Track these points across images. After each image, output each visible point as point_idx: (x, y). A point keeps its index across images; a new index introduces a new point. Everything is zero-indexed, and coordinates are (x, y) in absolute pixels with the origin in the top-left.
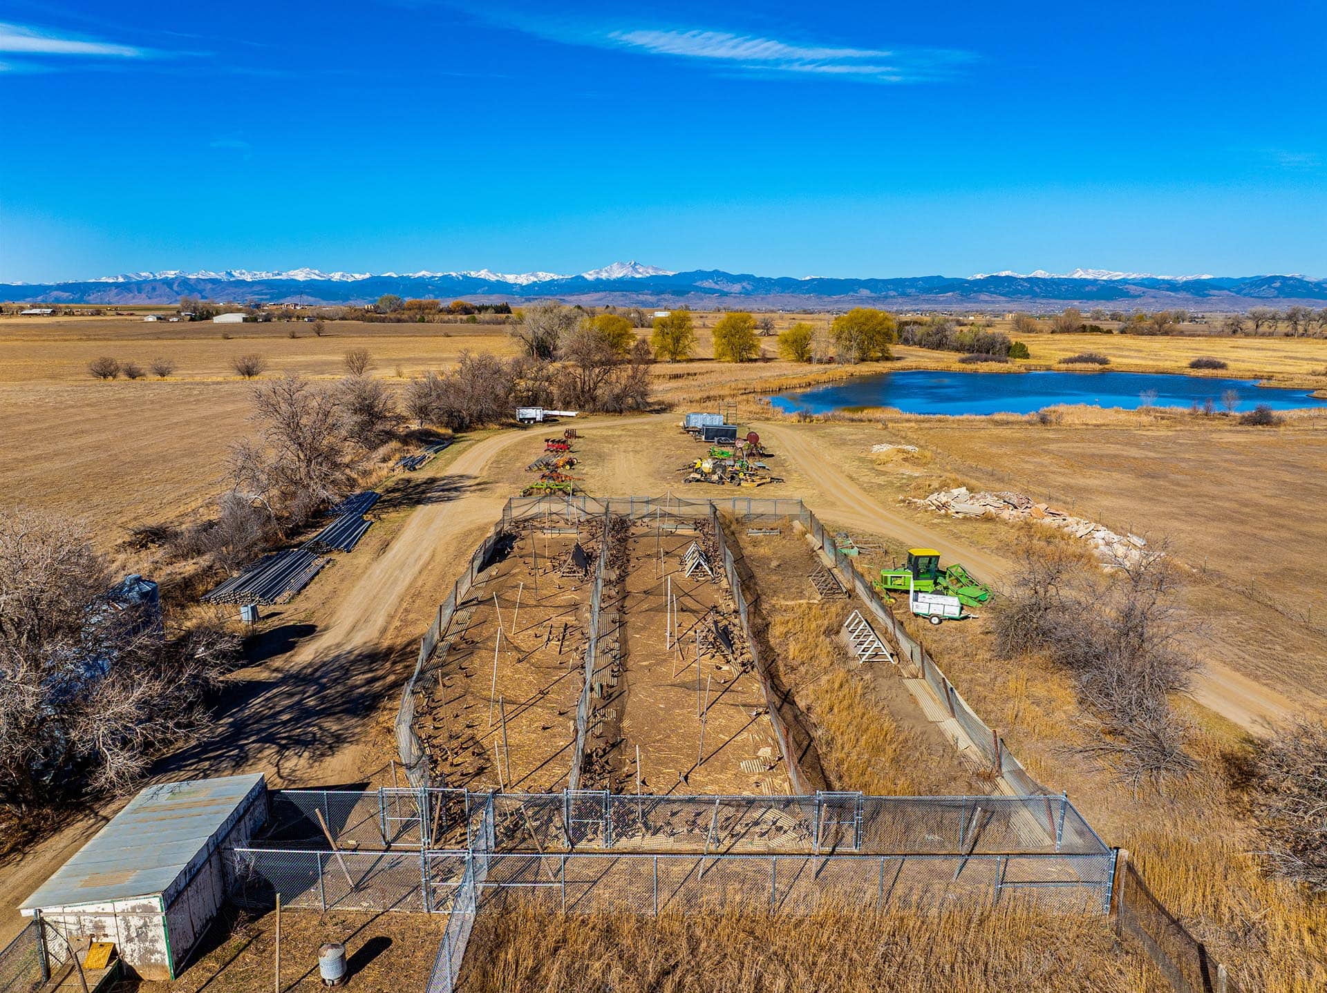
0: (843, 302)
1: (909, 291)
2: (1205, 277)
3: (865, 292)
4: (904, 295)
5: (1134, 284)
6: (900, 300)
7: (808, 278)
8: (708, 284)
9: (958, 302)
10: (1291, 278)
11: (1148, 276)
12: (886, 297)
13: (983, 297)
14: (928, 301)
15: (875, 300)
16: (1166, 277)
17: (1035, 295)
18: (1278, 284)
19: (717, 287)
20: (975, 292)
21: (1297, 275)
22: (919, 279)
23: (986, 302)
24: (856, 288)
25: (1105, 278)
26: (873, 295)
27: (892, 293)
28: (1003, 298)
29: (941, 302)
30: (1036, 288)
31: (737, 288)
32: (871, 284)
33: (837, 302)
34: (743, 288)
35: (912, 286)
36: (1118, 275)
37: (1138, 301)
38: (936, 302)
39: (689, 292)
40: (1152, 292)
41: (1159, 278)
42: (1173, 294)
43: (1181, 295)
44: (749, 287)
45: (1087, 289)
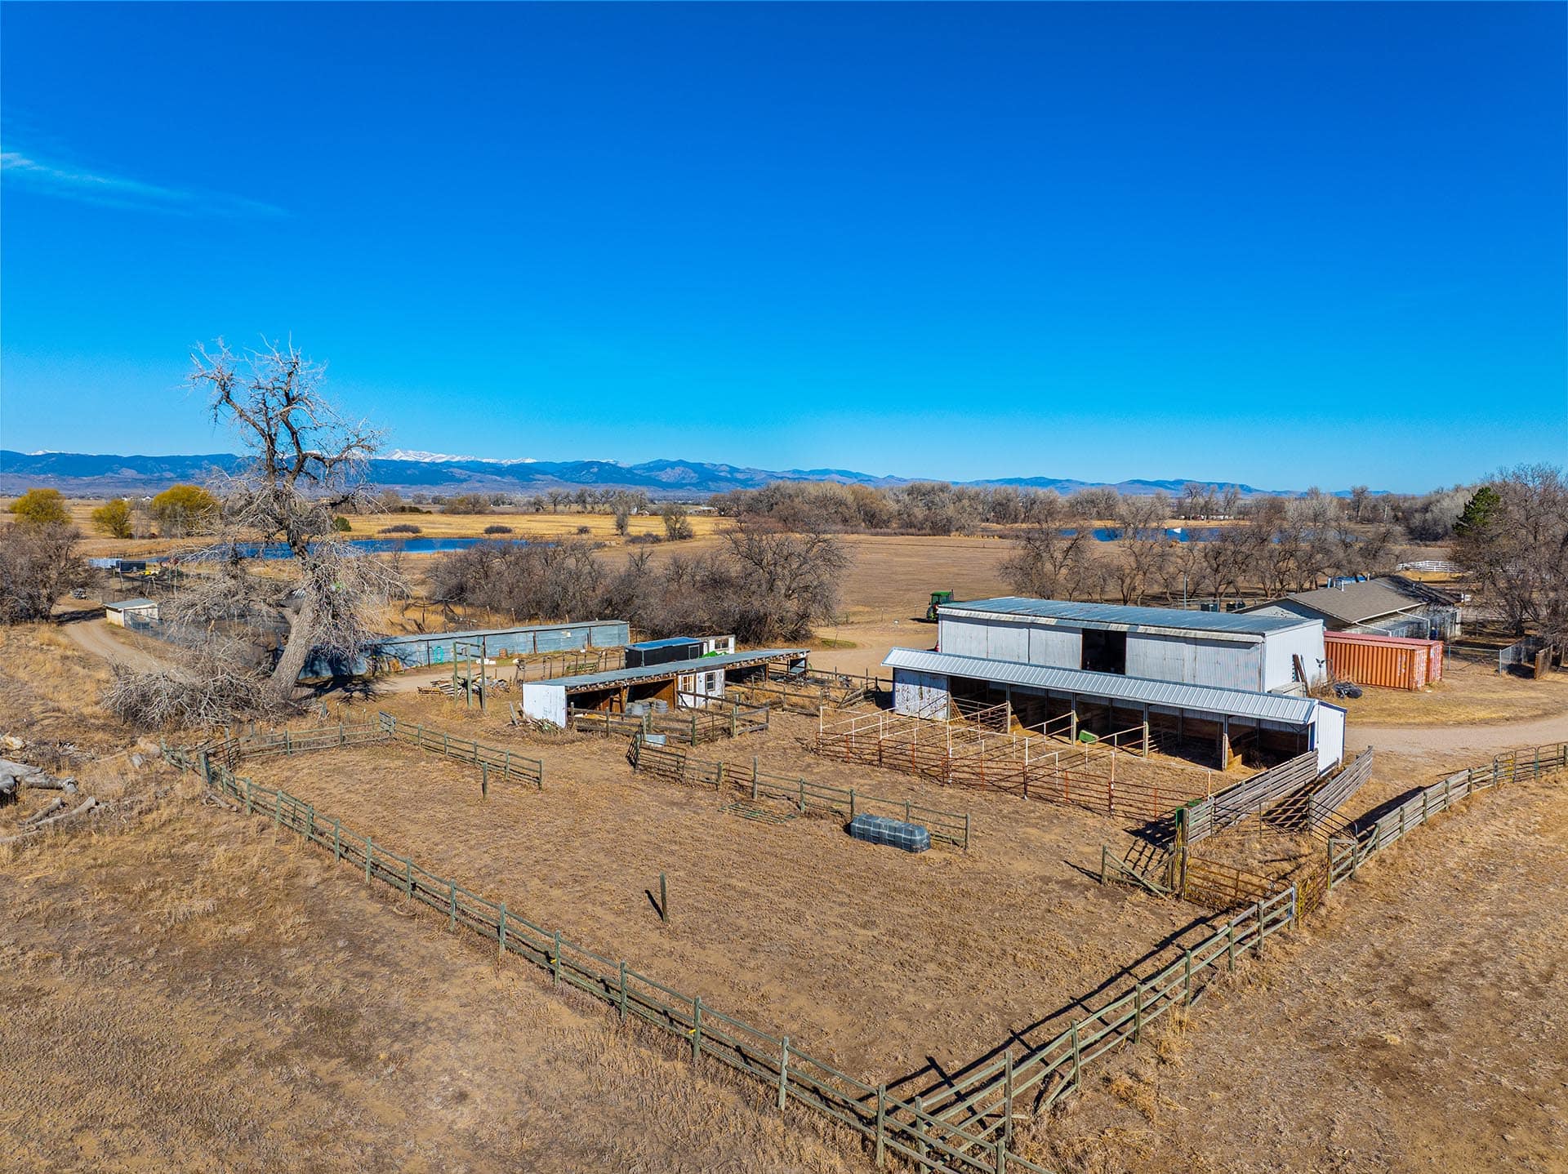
0: (99, 485)
3: (129, 473)
4: (185, 477)
5: (458, 467)
7: (40, 453)
10: (605, 464)
11: (473, 458)
12: (160, 479)
15: (147, 483)
16: (492, 461)
18: (596, 470)
21: (611, 461)
22: (205, 458)
24: (115, 467)
25: (427, 460)
26: (143, 476)
27: (170, 474)
32: (137, 462)
33: (90, 485)
36: (441, 458)
37: (464, 485)
40: (479, 476)
41: (484, 461)
42: (499, 478)
45: (409, 472)
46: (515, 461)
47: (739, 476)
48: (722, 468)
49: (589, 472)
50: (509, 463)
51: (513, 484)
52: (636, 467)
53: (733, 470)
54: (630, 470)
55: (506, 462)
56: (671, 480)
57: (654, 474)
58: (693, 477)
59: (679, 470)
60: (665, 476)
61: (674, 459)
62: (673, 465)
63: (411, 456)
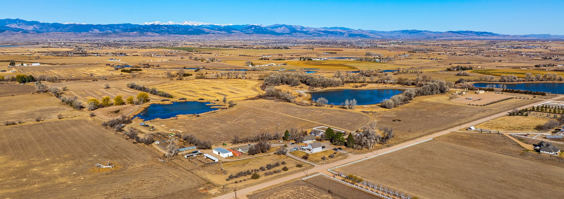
1: (116, 30)
2: (231, 25)
3: (97, 31)
4: (115, 32)
5: (206, 28)
6: (114, 35)
7: (67, 23)
8: (13, 26)
9: (140, 36)
10: (257, 26)
11: (211, 24)
12: (107, 33)
13: (149, 34)
14: (126, 36)
15: (103, 35)
16: (218, 25)
17: (170, 33)
18: (253, 28)
19: (19, 27)
20: (146, 31)
21: (259, 25)
22: (121, 25)
23: (151, 36)
24: (92, 28)
25: (196, 25)
26: (101, 32)
27: (110, 31)
28: (157, 34)
29: (132, 36)
30: (170, 30)
31: (30, 28)
33: (85, 36)
34: (35, 28)
35: (118, 28)
36: (200, 24)
37: (208, 35)
38: (129, 36)
39: (5, 31)
40: (213, 31)
41: (215, 25)
42: (220, 32)
43: (223, 32)
44: (38, 28)
45: (189, 30)
46: (226, 25)
47: (304, 30)
48: (299, 27)
49: (251, 29)
50: (224, 25)
51: (225, 34)
52: (267, 27)
53: (303, 28)
54: (265, 28)
55: (223, 25)
56: (280, 32)
57: (274, 29)
58: (288, 31)
59: (282, 28)
60: (278, 30)
61: (281, 24)
62: (281, 26)
63: (190, 24)
